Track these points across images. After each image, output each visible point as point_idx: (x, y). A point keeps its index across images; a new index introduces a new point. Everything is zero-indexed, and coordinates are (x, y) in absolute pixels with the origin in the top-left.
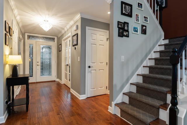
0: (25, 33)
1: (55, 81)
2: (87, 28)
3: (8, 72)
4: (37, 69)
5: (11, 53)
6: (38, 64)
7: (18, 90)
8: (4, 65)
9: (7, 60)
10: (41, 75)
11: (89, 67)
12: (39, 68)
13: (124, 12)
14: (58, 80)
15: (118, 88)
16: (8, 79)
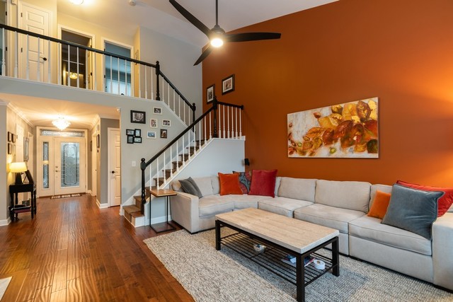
0: (36, 126)
1: (85, 193)
2: (109, 129)
3: (11, 180)
4: (56, 177)
5: (14, 161)
6: (57, 169)
7: (22, 197)
8: (7, 174)
9: (10, 168)
10: (62, 186)
11: (113, 172)
12: (59, 175)
13: (134, 120)
14: (89, 192)
15: (128, 191)
16: (11, 187)
